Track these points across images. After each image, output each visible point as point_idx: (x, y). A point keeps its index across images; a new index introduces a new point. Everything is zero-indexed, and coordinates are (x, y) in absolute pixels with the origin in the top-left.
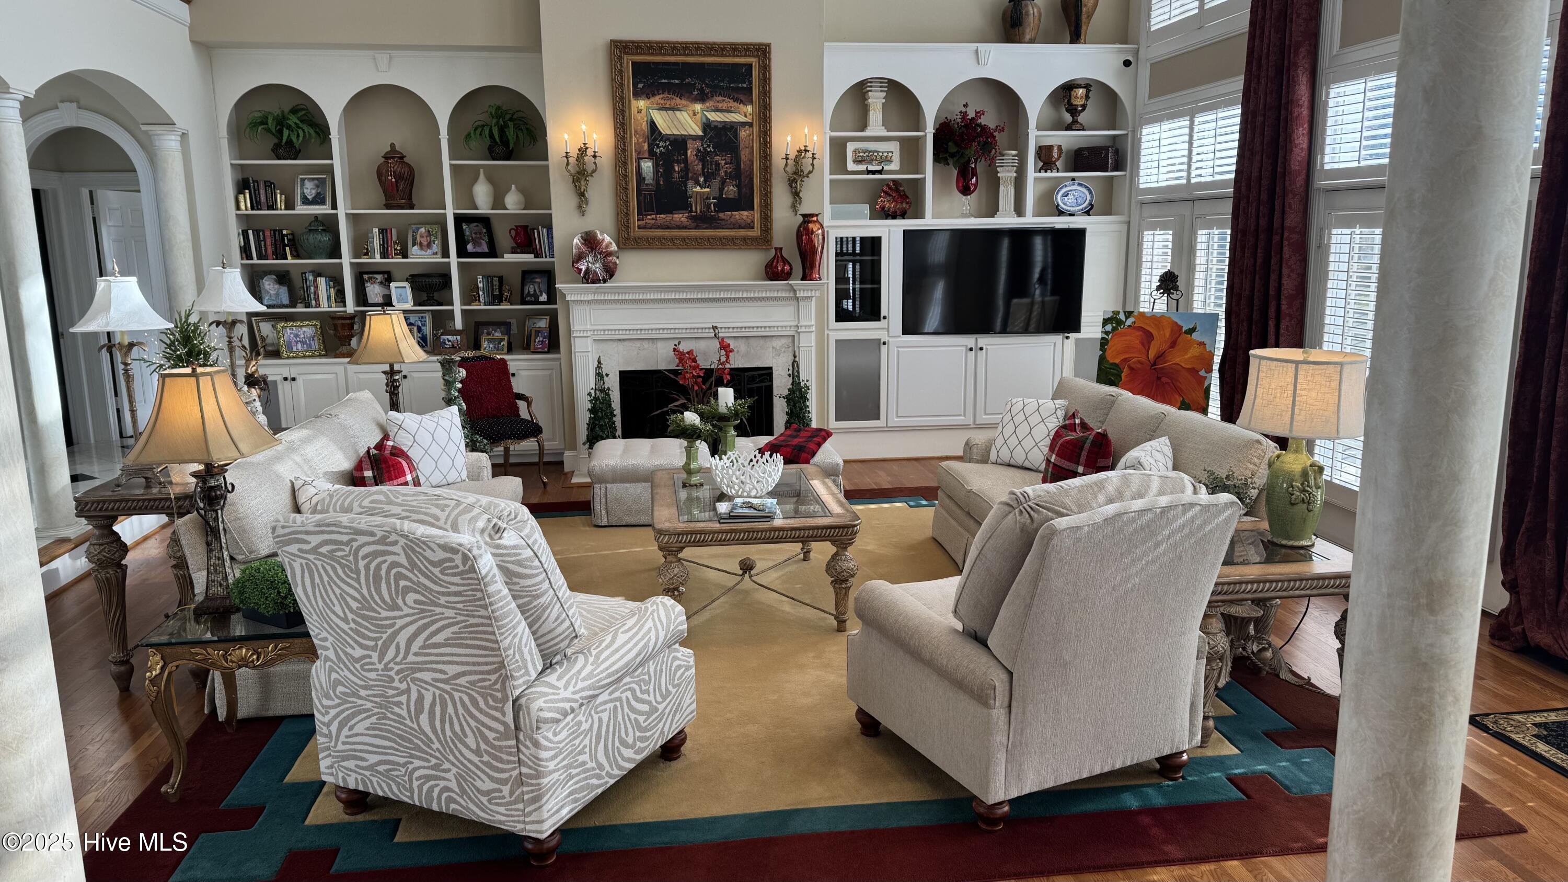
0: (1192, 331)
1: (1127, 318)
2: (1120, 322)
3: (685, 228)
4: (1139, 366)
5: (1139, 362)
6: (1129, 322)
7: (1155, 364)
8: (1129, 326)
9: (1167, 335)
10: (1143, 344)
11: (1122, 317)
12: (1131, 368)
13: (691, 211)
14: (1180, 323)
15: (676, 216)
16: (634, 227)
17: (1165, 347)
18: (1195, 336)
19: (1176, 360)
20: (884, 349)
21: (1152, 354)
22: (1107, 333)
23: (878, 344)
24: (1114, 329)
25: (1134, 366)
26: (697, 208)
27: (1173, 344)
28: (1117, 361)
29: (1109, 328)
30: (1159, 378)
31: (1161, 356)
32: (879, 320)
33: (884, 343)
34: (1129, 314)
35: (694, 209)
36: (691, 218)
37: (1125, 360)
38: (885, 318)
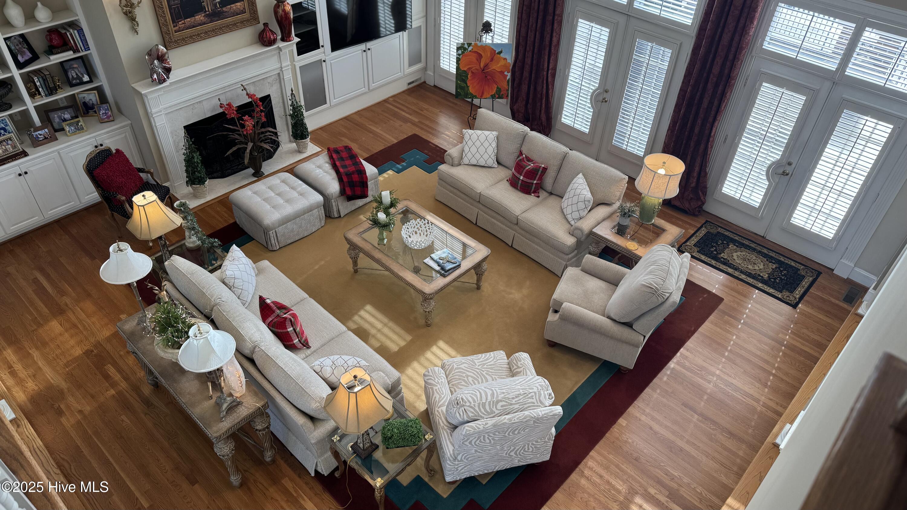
0: (500, 53)
1: (469, 47)
2: (465, 49)
3: (204, 24)
4: (476, 71)
5: (477, 70)
6: (470, 49)
7: (484, 70)
8: (470, 51)
9: (489, 55)
10: (477, 60)
11: (466, 46)
12: (472, 73)
13: (206, 11)
14: (495, 49)
15: (197, 17)
16: (172, 32)
17: (488, 61)
18: (502, 55)
19: (494, 67)
20: (324, 64)
21: (482, 65)
22: (459, 55)
23: (320, 62)
24: (463, 53)
25: (474, 71)
26: (209, 8)
27: (492, 60)
28: (465, 69)
29: (460, 52)
30: (486, 77)
31: (486, 66)
32: (319, 48)
33: (324, 61)
34: (469, 45)
35: (207, 9)
36: (206, 16)
37: (469, 69)
38: (323, 46)
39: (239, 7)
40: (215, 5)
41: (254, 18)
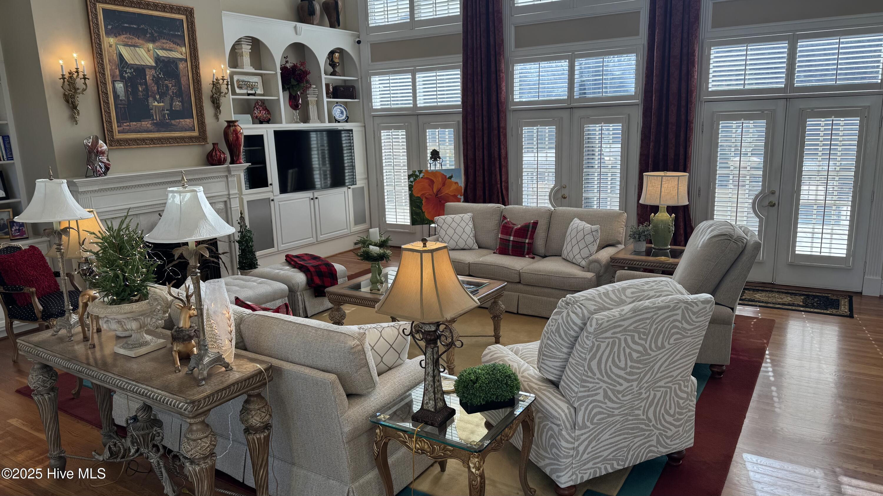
0: (451, 177)
1: (420, 174)
2: (417, 176)
3: (151, 131)
5: (430, 195)
7: (437, 195)
8: (422, 178)
9: (440, 180)
10: (430, 186)
11: (417, 173)
12: (426, 198)
13: (153, 120)
14: (445, 174)
15: (143, 123)
16: (115, 132)
17: (440, 186)
18: (453, 179)
19: (447, 192)
20: (272, 203)
21: (435, 190)
22: (411, 182)
23: (269, 201)
24: (415, 180)
26: (157, 117)
27: (444, 184)
28: (419, 195)
29: (412, 179)
30: (440, 201)
31: (439, 191)
32: (267, 186)
33: (273, 200)
34: (420, 172)
35: (155, 118)
36: (153, 124)
37: (423, 194)
38: (271, 184)
39: (188, 123)
40: (164, 116)
41: (202, 137)
